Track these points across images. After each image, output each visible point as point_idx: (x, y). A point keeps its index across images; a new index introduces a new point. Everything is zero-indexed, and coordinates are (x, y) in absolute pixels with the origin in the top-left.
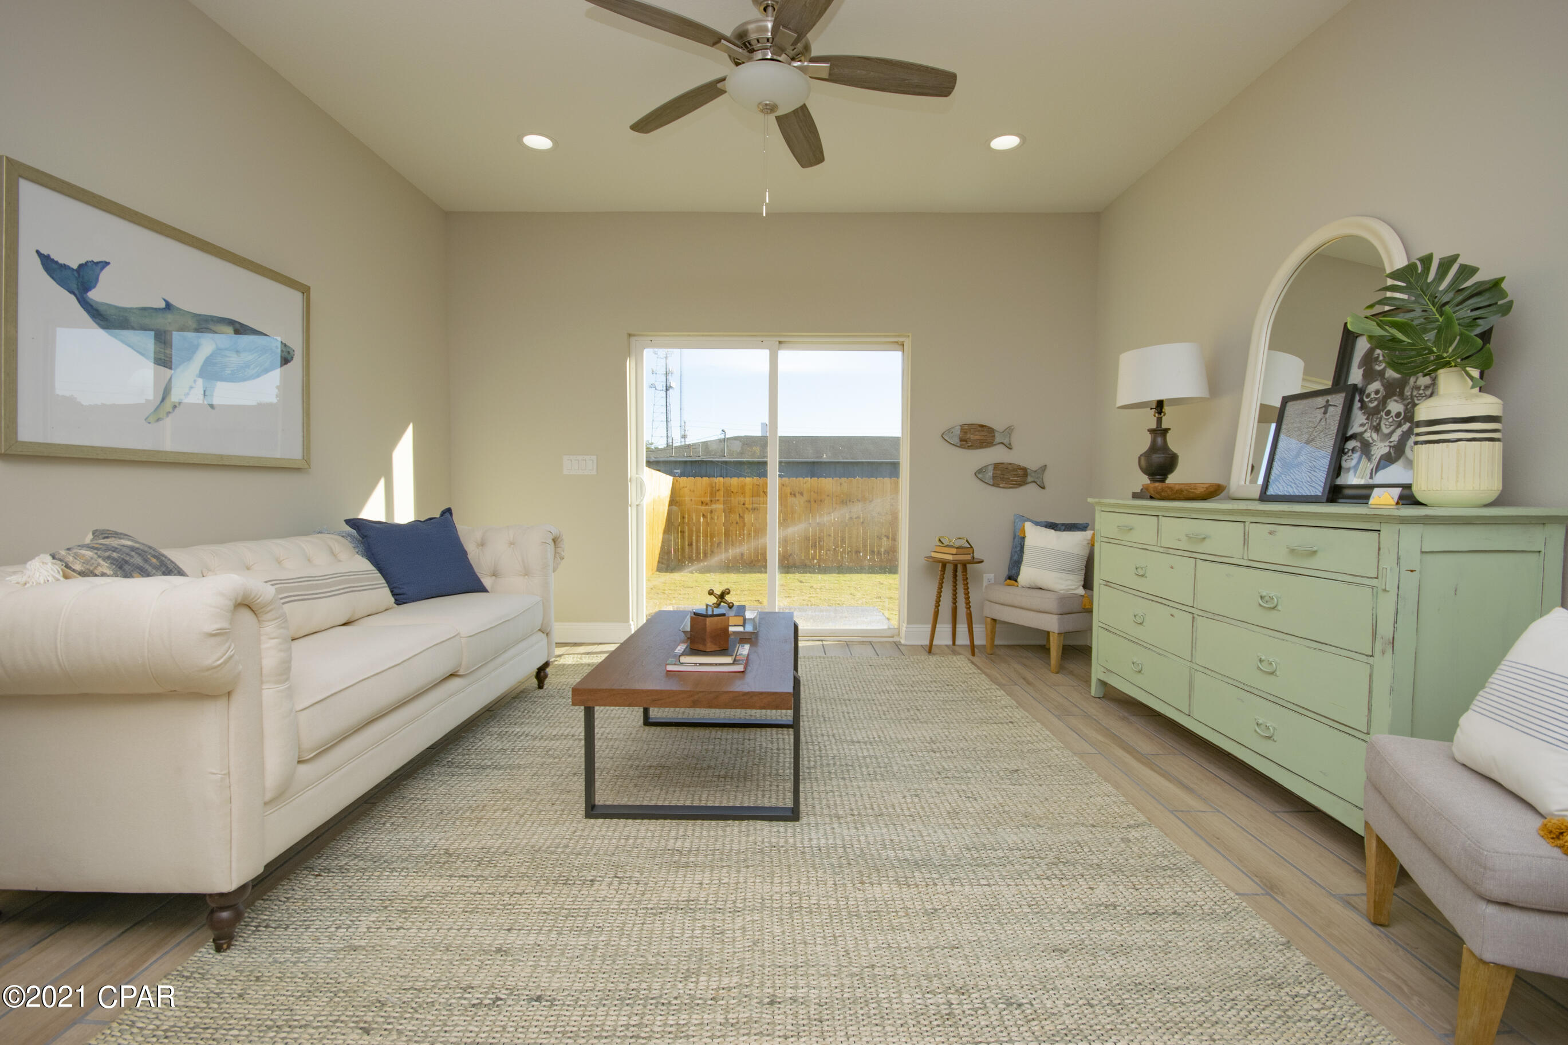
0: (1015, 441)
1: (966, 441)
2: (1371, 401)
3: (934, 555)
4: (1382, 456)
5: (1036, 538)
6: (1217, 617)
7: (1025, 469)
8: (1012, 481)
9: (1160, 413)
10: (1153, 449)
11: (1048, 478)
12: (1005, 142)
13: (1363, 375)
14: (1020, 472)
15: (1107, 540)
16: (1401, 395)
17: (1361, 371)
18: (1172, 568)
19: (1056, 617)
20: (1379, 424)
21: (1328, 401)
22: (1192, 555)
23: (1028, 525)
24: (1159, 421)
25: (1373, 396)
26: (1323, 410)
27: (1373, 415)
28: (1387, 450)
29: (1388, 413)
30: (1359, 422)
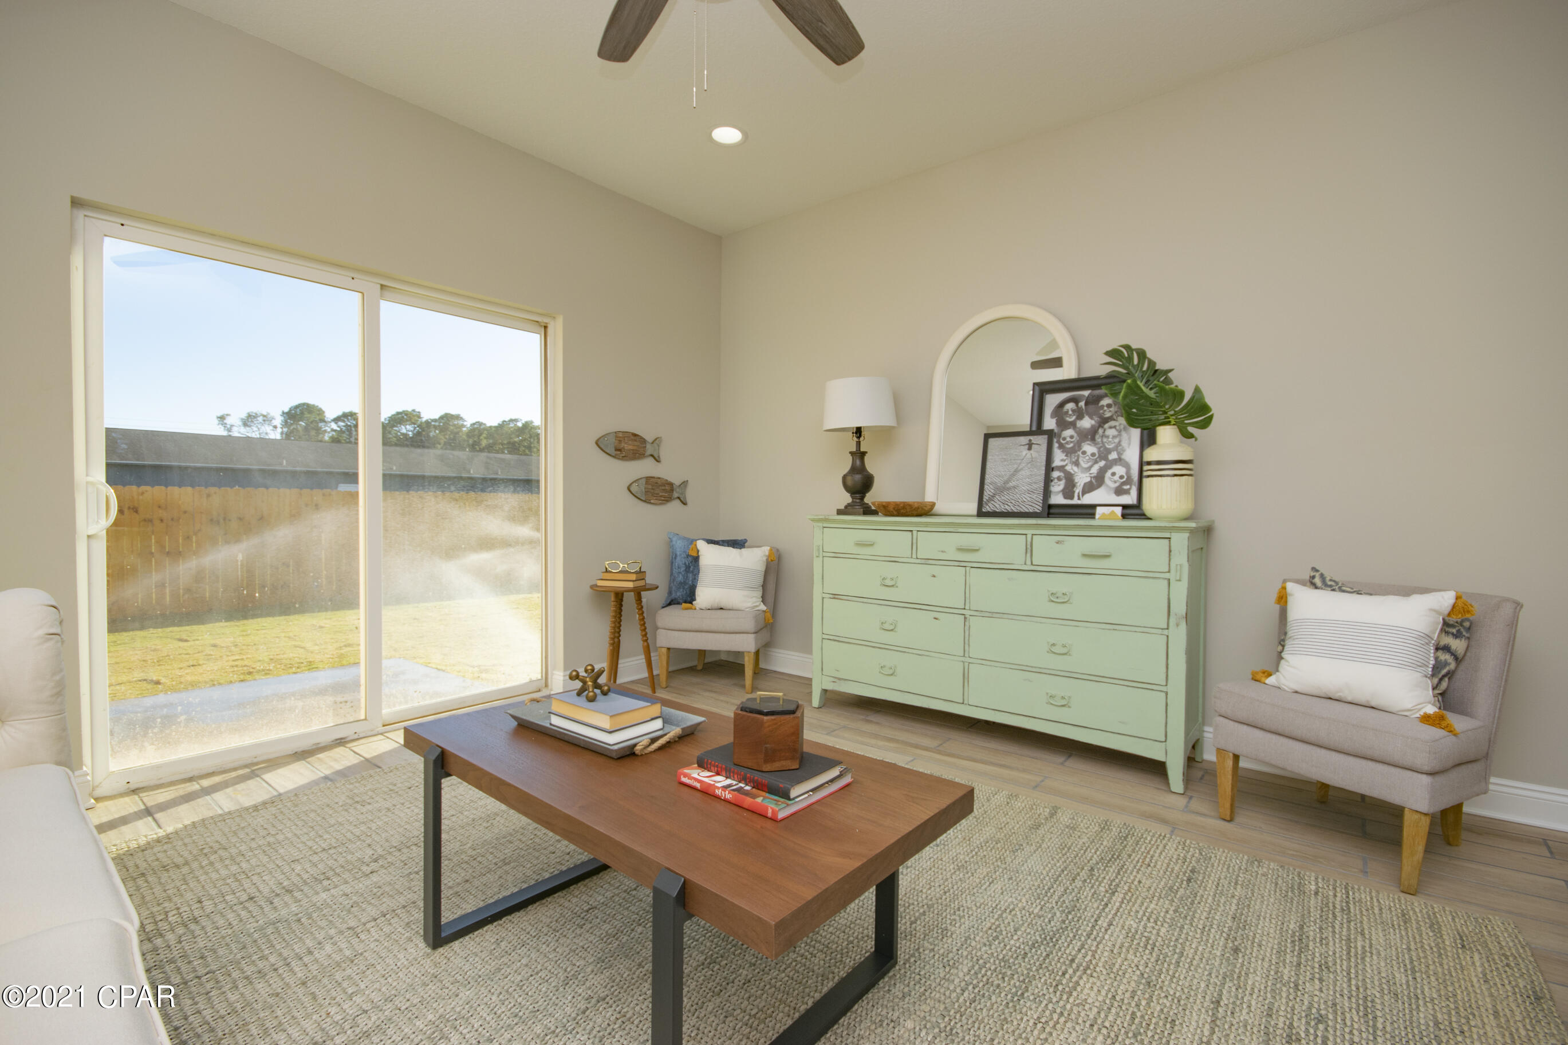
0: (663, 454)
1: (620, 450)
2: (1067, 443)
3: (600, 583)
4: (1085, 484)
5: (710, 556)
6: (994, 615)
7: (671, 484)
8: (661, 496)
9: (859, 437)
10: (854, 470)
11: (690, 494)
12: (727, 135)
13: (1057, 423)
14: (667, 488)
15: (833, 555)
16: (1093, 439)
17: (1054, 421)
18: (934, 576)
19: (752, 636)
20: (1077, 460)
21: (1030, 440)
22: (960, 563)
23: (701, 545)
24: (859, 444)
25: (1068, 439)
26: (1027, 447)
27: (1071, 453)
28: (1088, 479)
29: (1084, 453)
30: (1059, 458)
